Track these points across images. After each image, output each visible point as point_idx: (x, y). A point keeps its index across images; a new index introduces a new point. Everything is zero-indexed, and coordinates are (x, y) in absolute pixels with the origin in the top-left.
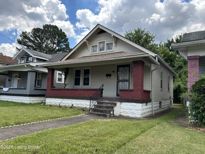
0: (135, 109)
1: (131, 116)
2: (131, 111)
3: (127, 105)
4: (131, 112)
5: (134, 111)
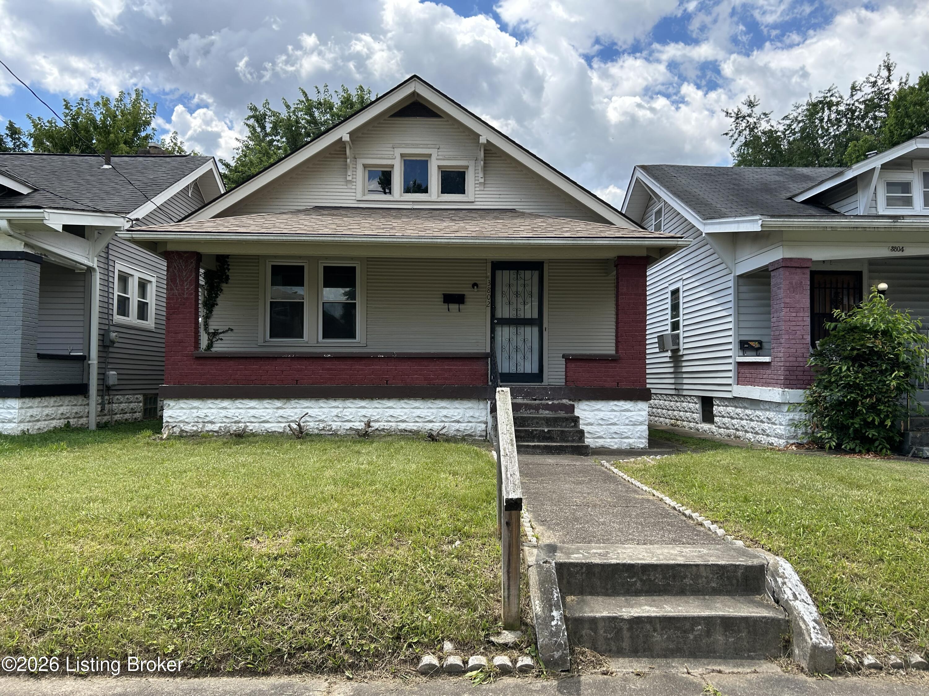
0: (627, 422)
1: (613, 444)
2: (614, 428)
3: (599, 410)
4: (612, 431)
5: (622, 428)
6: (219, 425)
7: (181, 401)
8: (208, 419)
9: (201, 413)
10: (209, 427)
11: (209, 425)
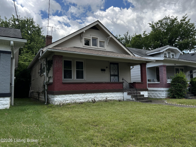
6: (69, 101)
7: (59, 95)
8: (67, 100)
9: (65, 98)
10: (67, 102)
11: (67, 101)
